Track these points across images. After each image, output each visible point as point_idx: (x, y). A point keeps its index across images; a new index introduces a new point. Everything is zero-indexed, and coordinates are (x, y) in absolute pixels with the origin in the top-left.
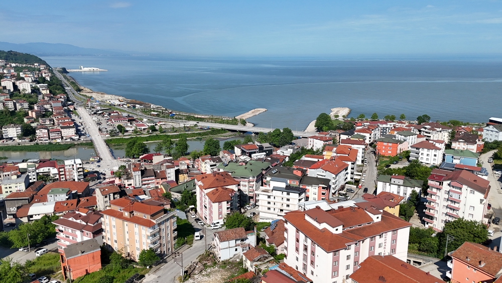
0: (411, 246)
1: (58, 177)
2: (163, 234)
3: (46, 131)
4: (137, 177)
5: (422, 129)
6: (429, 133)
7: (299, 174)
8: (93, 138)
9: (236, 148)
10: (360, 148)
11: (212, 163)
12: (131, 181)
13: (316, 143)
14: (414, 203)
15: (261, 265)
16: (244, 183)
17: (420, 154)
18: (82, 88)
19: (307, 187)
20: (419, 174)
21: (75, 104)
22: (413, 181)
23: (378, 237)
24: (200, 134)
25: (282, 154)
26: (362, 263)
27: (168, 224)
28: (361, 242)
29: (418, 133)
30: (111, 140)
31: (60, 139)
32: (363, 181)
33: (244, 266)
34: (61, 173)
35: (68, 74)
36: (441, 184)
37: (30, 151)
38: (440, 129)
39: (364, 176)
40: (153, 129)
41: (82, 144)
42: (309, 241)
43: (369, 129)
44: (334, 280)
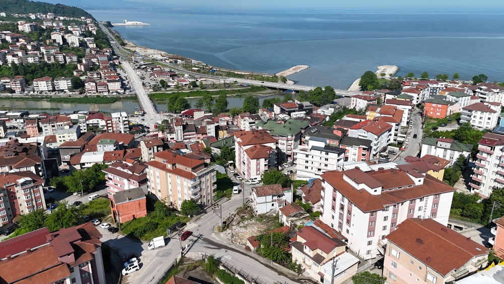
0: (453, 211)
1: (106, 128)
2: (204, 186)
3: (94, 84)
4: (179, 131)
5: (477, 90)
6: (485, 94)
7: (339, 134)
8: (137, 92)
9: (275, 106)
10: (406, 109)
11: (251, 120)
12: (174, 136)
13: (359, 103)
14: (460, 167)
15: (296, 220)
16: (282, 142)
17: (472, 117)
18: (126, 42)
19: (347, 148)
20: (469, 138)
21: (120, 58)
22: (461, 145)
23: (418, 201)
24: (239, 91)
25: (322, 113)
26: (399, 225)
27: (208, 177)
28: (400, 204)
29: (472, 94)
30: (154, 95)
31: (107, 92)
32: (406, 143)
33: (280, 220)
34: (109, 125)
35: (113, 28)
36: (493, 148)
37: (80, 103)
38: (498, 90)
39: (408, 138)
40: (194, 85)
41: (127, 98)
42: (346, 200)
43: (417, 89)
44: (370, 239)
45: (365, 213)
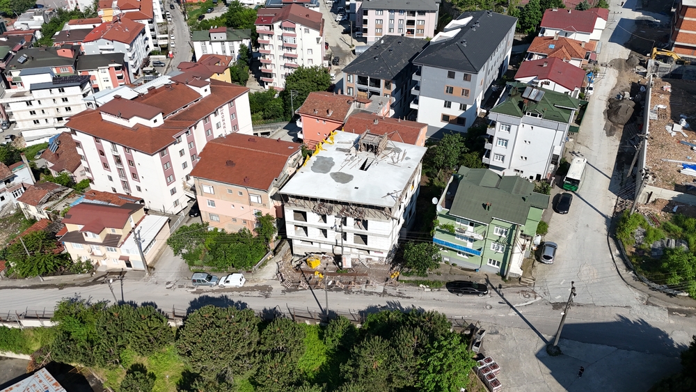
0: (254, 116)
15: (54, 205)
19: (90, 73)
20: (244, 21)
22: (238, 32)
23: (212, 116)
26: (201, 153)
28: (193, 128)
32: (172, 46)
33: (26, 216)
36: (271, 27)
39: (172, 38)
42: (120, 149)
44: (172, 187)
45: (152, 155)
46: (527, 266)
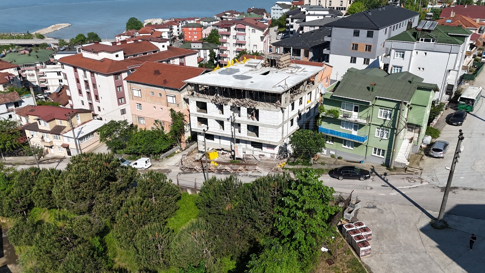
5: (224, 17)
14: (213, 62)
16: (31, 72)
22: (211, 44)
36: (229, 29)
42: (88, 73)
45: (108, 76)
46: (415, 159)
